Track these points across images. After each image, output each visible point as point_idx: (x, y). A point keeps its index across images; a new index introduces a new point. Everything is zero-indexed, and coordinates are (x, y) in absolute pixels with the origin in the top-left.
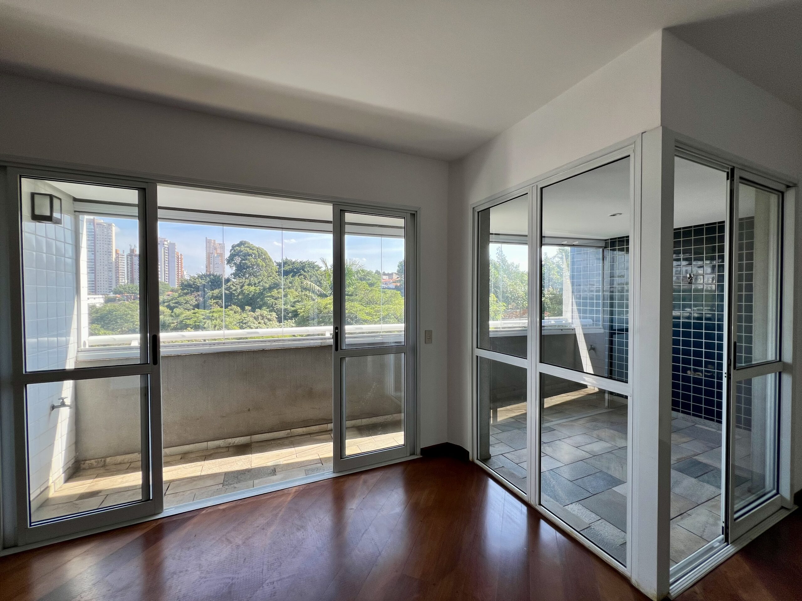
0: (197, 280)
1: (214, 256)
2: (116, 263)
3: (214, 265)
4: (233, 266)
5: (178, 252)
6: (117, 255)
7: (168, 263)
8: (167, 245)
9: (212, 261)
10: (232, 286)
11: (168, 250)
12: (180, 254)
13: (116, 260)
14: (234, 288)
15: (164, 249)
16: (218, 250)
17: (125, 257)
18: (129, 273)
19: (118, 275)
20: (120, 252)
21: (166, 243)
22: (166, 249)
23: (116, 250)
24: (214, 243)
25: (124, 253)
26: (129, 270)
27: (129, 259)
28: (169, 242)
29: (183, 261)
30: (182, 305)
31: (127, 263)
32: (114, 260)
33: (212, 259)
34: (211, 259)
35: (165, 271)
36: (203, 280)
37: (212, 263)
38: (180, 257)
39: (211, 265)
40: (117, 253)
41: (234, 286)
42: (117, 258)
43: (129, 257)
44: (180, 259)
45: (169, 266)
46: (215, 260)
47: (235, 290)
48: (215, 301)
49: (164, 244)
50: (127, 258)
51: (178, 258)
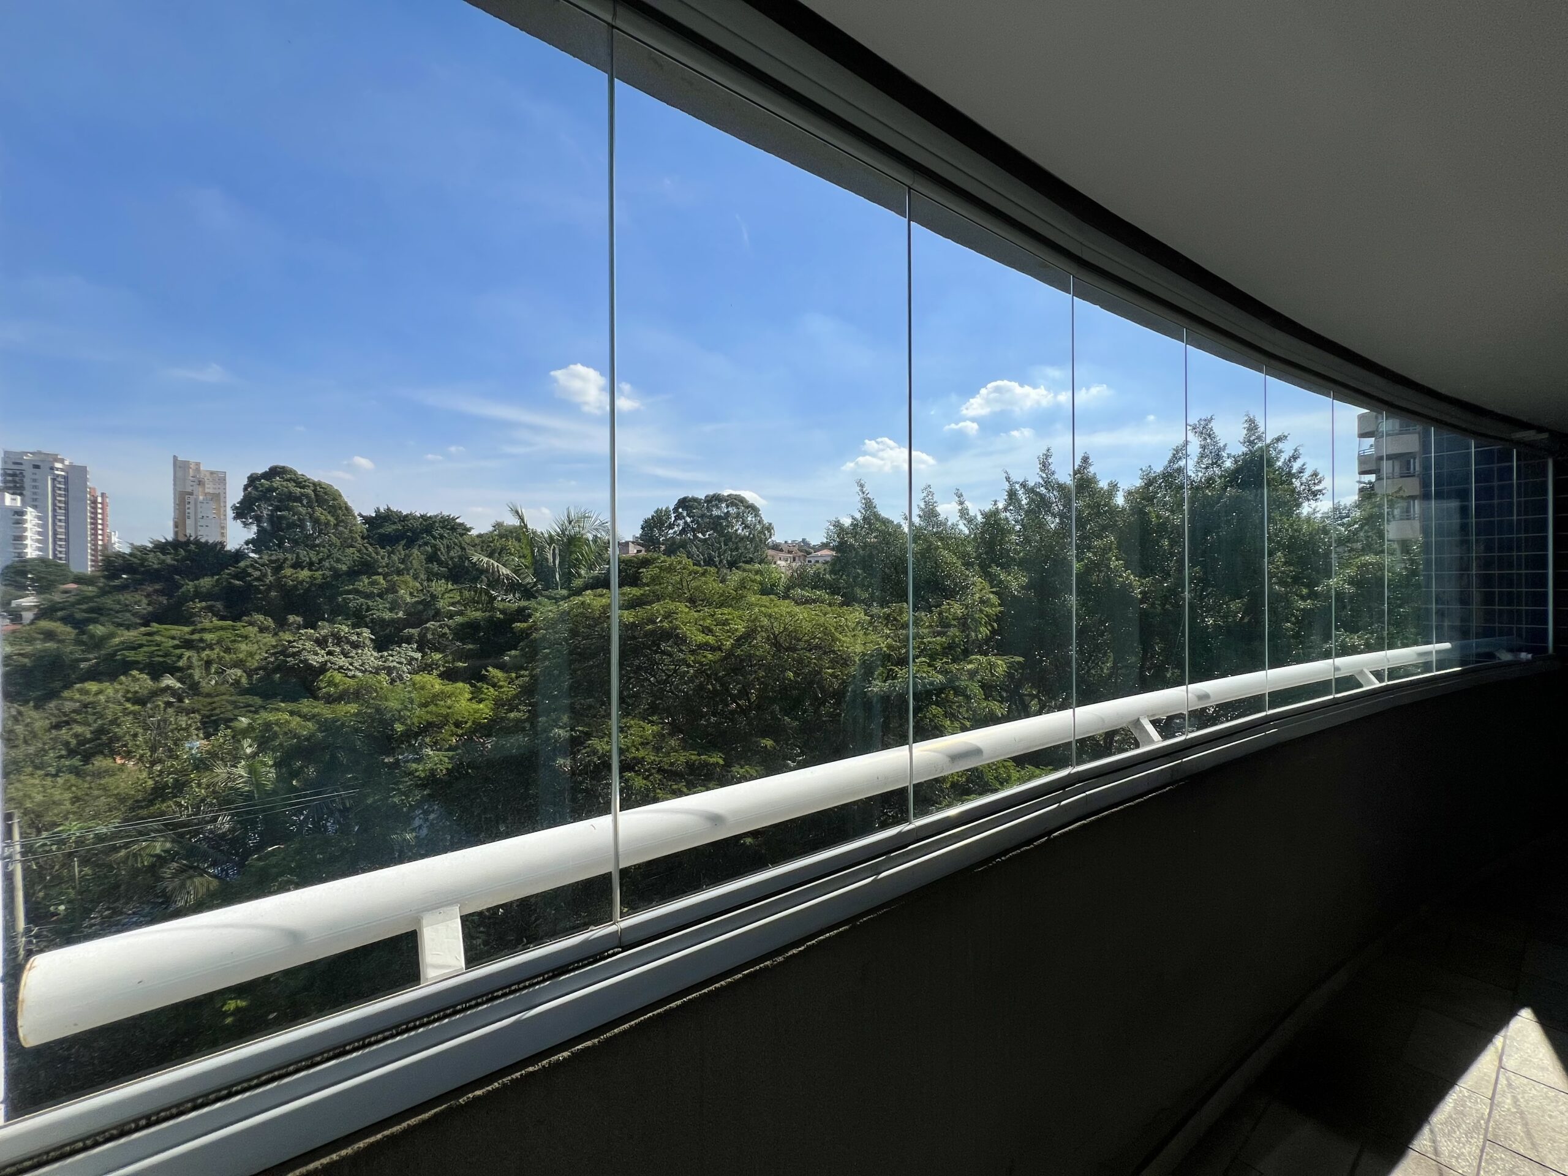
0: (152, 555)
1: (196, 500)
3: (196, 520)
4: (251, 523)
5: (94, 489)
7: (67, 515)
8: (62, 470)
9: (192, 511)
10: (250, 570)
11: (66, 483)
12: (98, 493)
14: (257, 574)
15: (54, 480)
16: (207, 486)
21: (58, 465)
22: (60, 479)
24: (198, 470)
28: (67, 463)
29: (109, 510)
30: (109, 614)
33: (192, 506)
34: (187, 506)
35: (55, 533)
36: (168, 556)
37: (192, 516)
38: (99, 500)
39: (188, 522)
41: (256, 569)
44: (100, 505)
45: (67, 521)
46: (199, 510)
47: (257, 579)
48: (204, 604)
49: (52, 468)
51: (95, 502)
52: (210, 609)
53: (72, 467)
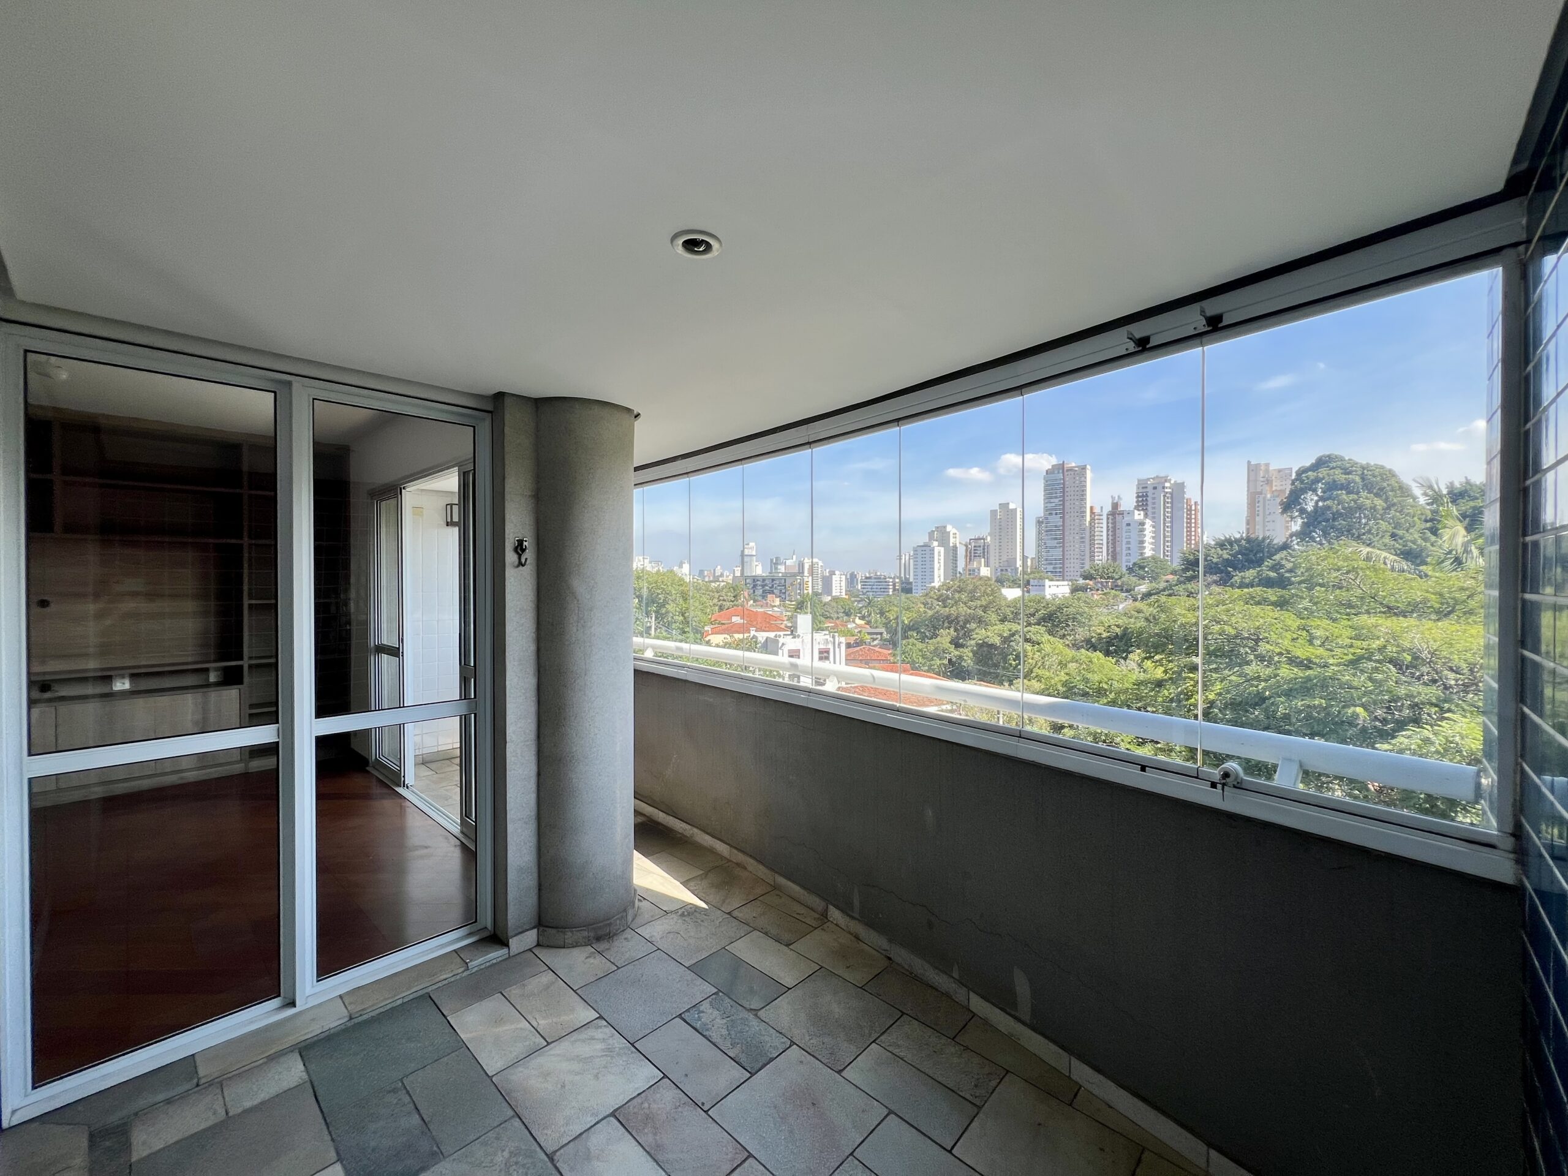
2: (1090, 528)
3: (1264, 517)
4: (1297, 516)
5: (1190, 499)
6: (1093, 516)
7: (1172, 522)
8: (1170, 488)
9: (1261, 509)
11: (1172, 498)
12: (1193, 503)
13: (1090, 524)
15: (1164, 496)
16: (1274, 484)
17: (1105, 517)
18: (1110, 544)
19: (1093, 549)
20: (1097, 510)
21: (1167, 485)
22: (1168, 495)
23: (1092, 508)
24: (1267, 471)
25: (1102, 511)
26: (1110, 538)
27: (1110, 521)
28: (1172, 482)
29: (1199, 514)
31: (1108, 527)
32: (1087, 525)
33: (1261, 504)
34: (1257, 505)
35: (1165, 537)
37: (1261, 513)
39: (1257, 519)
40: (1092, 513)
42: (1092, 519)
43: (1110, 517)
44: (1193, 512)
45: (1172, 527)
46: (1267, 507)
49: (1164, 488)
50: (1108, 519)
51: (1190, 510)
53: (1176, 484)
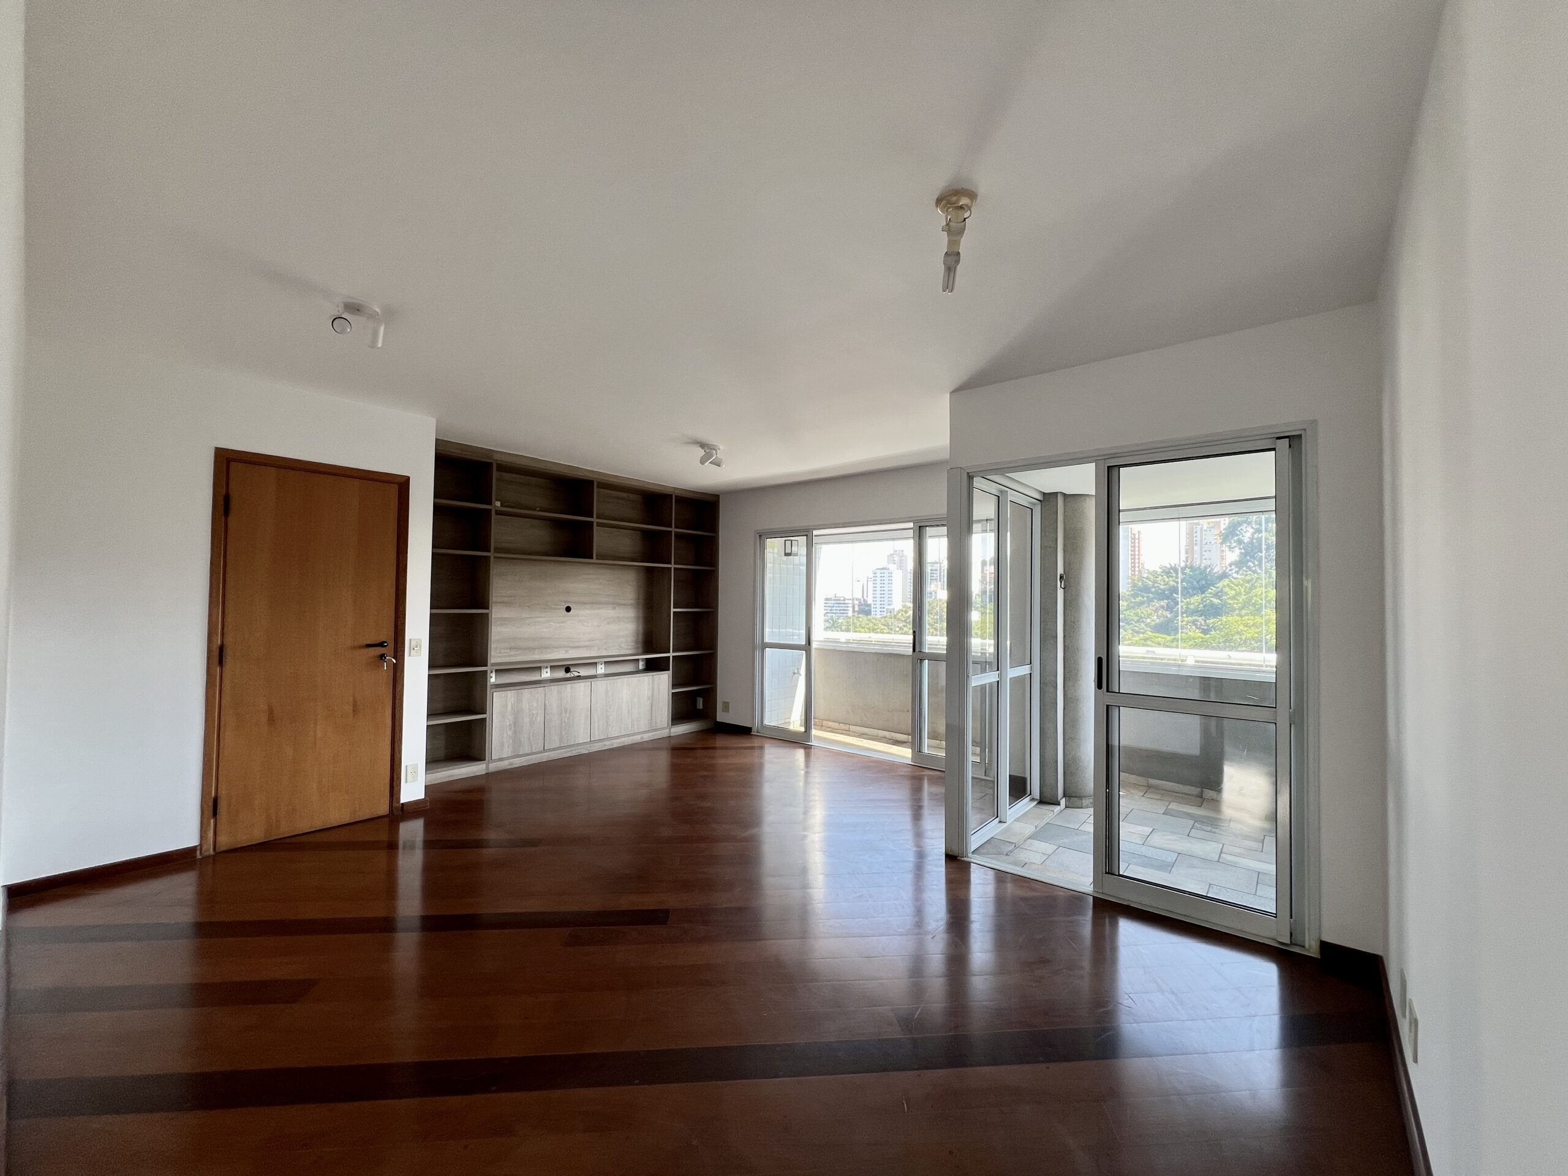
0: (1160, 578)
1: (1201, 529)
9: (1198, 538)
14: (1232, 593)
30: (1132, 624)
34: (1195, 535)
37: (1198, 542)
38: (1137, 537)
39: (1196, 548)
44: (1137, 541)
46: (1204, 537)
48: (1190, 618)
51: (1134, 539)
52: (1194, 623)
